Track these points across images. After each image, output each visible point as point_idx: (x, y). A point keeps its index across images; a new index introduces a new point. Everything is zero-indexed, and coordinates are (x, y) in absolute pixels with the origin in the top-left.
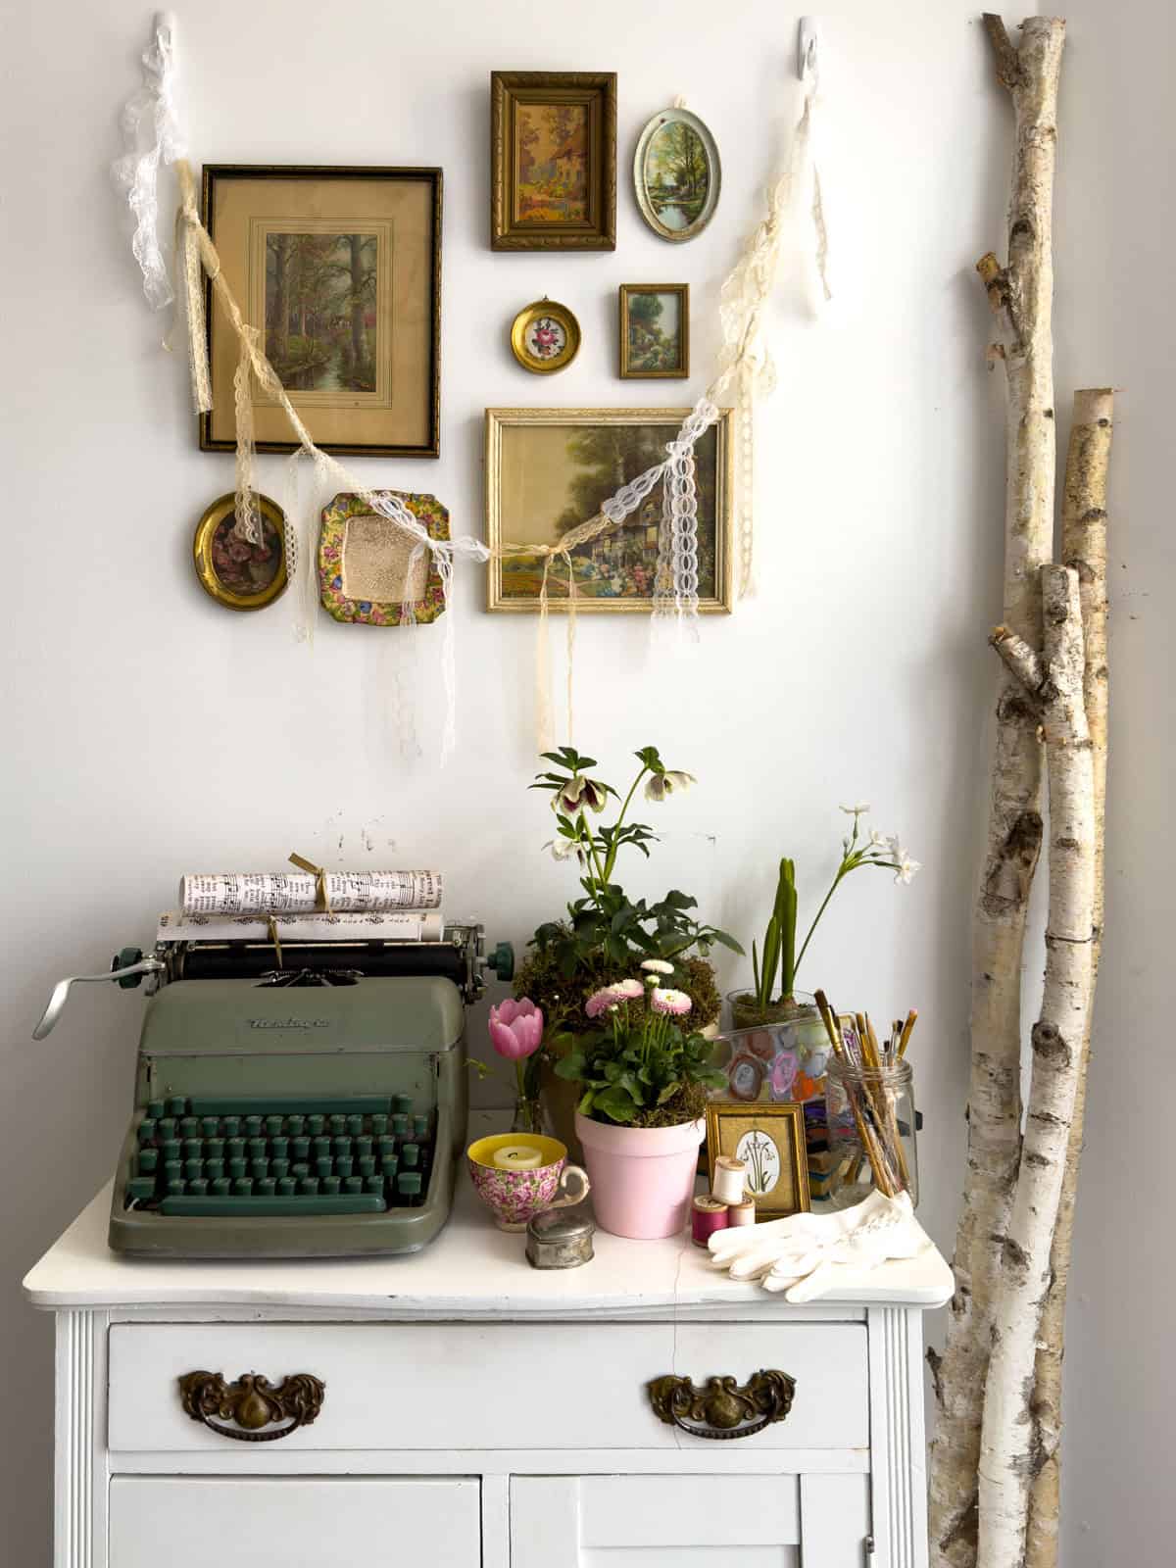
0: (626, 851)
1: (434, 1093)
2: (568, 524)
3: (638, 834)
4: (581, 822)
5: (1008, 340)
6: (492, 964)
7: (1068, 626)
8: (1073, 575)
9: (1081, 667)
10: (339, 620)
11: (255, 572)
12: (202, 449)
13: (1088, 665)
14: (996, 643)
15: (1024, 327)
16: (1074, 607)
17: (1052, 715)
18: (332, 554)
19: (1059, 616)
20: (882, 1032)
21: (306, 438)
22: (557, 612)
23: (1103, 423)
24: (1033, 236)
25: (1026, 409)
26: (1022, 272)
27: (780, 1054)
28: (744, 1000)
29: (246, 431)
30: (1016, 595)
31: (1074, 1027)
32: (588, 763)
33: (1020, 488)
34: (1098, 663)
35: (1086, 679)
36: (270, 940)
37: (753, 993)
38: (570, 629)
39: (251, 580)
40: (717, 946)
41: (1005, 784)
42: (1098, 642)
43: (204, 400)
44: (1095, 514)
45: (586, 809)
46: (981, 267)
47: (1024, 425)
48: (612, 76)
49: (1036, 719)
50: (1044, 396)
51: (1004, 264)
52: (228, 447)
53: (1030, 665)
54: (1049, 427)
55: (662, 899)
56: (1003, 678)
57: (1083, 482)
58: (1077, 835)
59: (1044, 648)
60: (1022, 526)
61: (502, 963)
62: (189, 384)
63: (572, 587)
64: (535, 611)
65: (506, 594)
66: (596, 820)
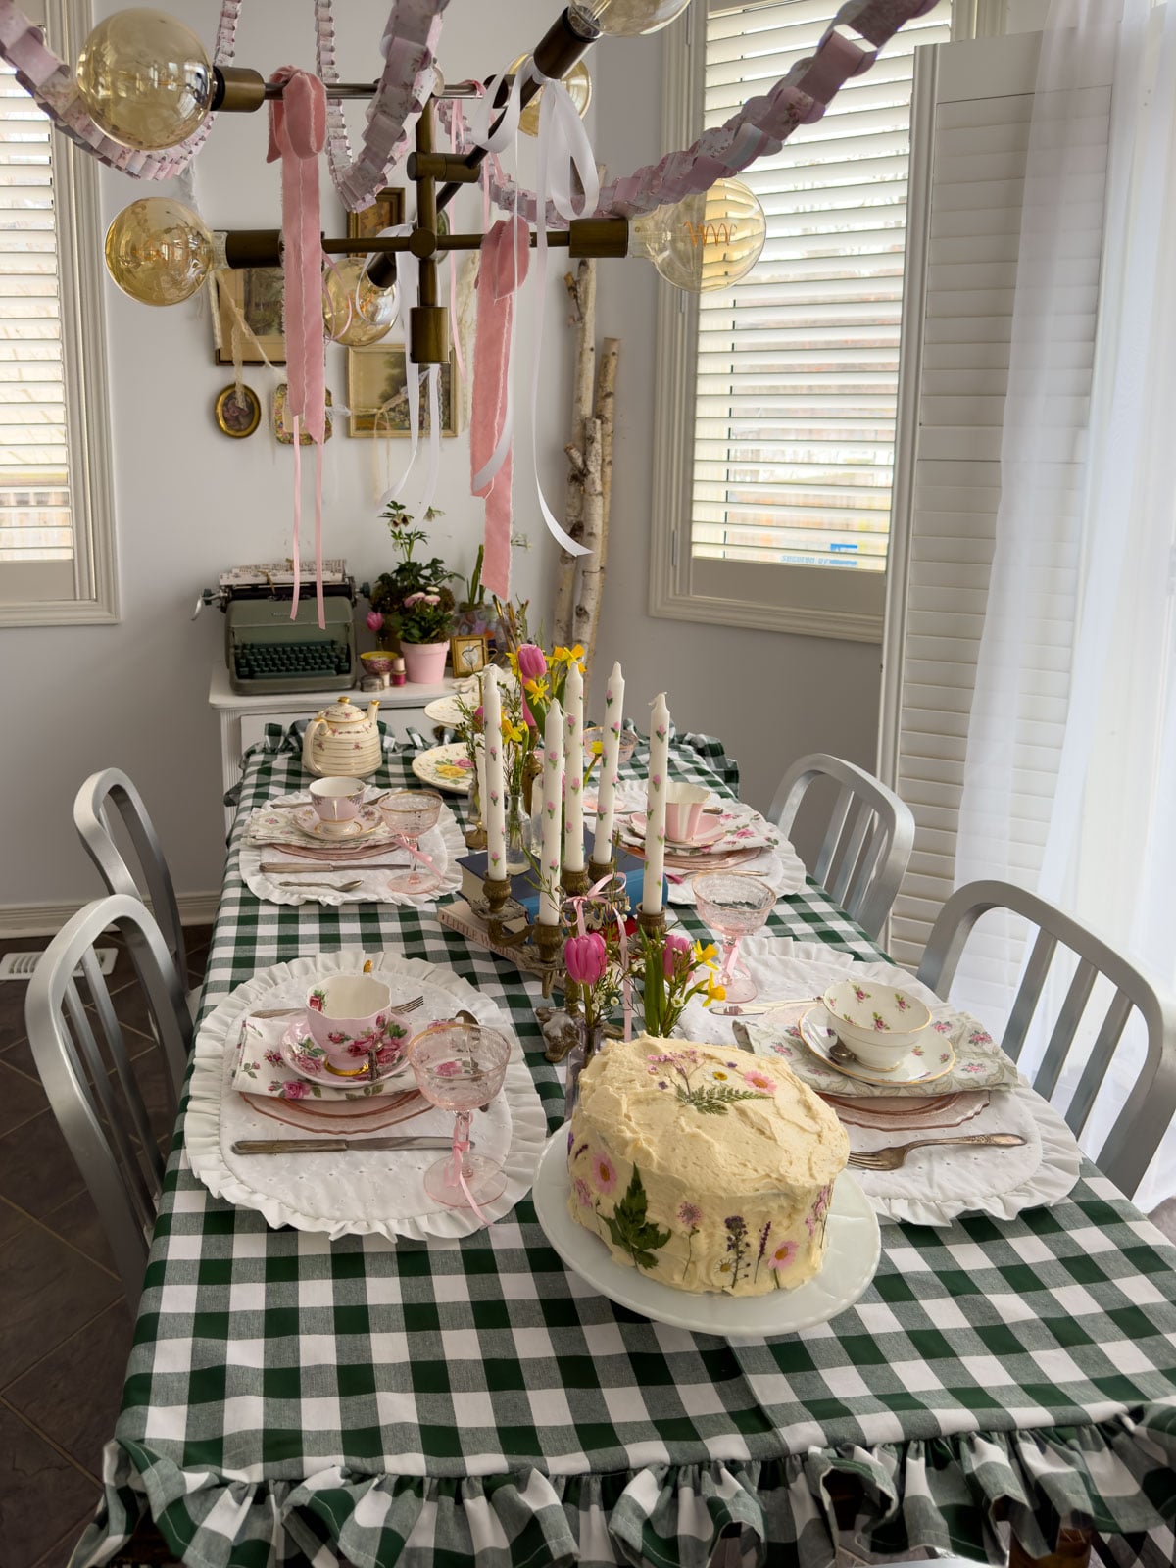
0: (417, 543)
1: (347, 637)
2: (386, 398)
3: (421, 536)
4: (400, 533)
5: (577, 315)
6: (362, 591)
7: (595, 444)
8: (598, 422)
9: (600, 461)
10: (283, 442)
11: (242, 420)
12: (217, 364)
13: (603, 460)
14: (567, 450)
15: (582, 310)
16: (598, 436)
17: (587, 482)
18: (278, 412)
19: (591, 440)
20: (516, 607)
21: (266, 359)
22: (381, 437)
23: (614, 354)
24: (588, 267)
25: (582, 347)
26: (583, 283)
27: (478, 622)
28: (464, 603)
29: (237, 355)
30: (577, 430)
31: (591, 606)
32: (402, 507)
33: (579, 382)
34: (607, 458)
35: (602, 466)
36: (268, 583)
37: (468, 601)
38: (388, 446)
39: (240, 424)
40: (455, 579)
41: (570, 510)
42: (608, 450)
43: (219, 342)
44: (609, 395)
45: (402, 526)
46: (566, 279)
47: (581, 354)
48: (403, 189)
49: (582, 483)
50: (590, 342)
51: (576, 279)
52: (230, 362)
53: (580, 461)
54: (592, 355)
55: (430, 561)
56: (570, 465)
57: (605, 381)
58: (594, 531)
59: (585, 454)
60: (580, 399)
61: (365, 591)
62: (212, 335)
63: (388, 425)
64: (371, 437)
65: (358, 429)
66: (405, 530)
